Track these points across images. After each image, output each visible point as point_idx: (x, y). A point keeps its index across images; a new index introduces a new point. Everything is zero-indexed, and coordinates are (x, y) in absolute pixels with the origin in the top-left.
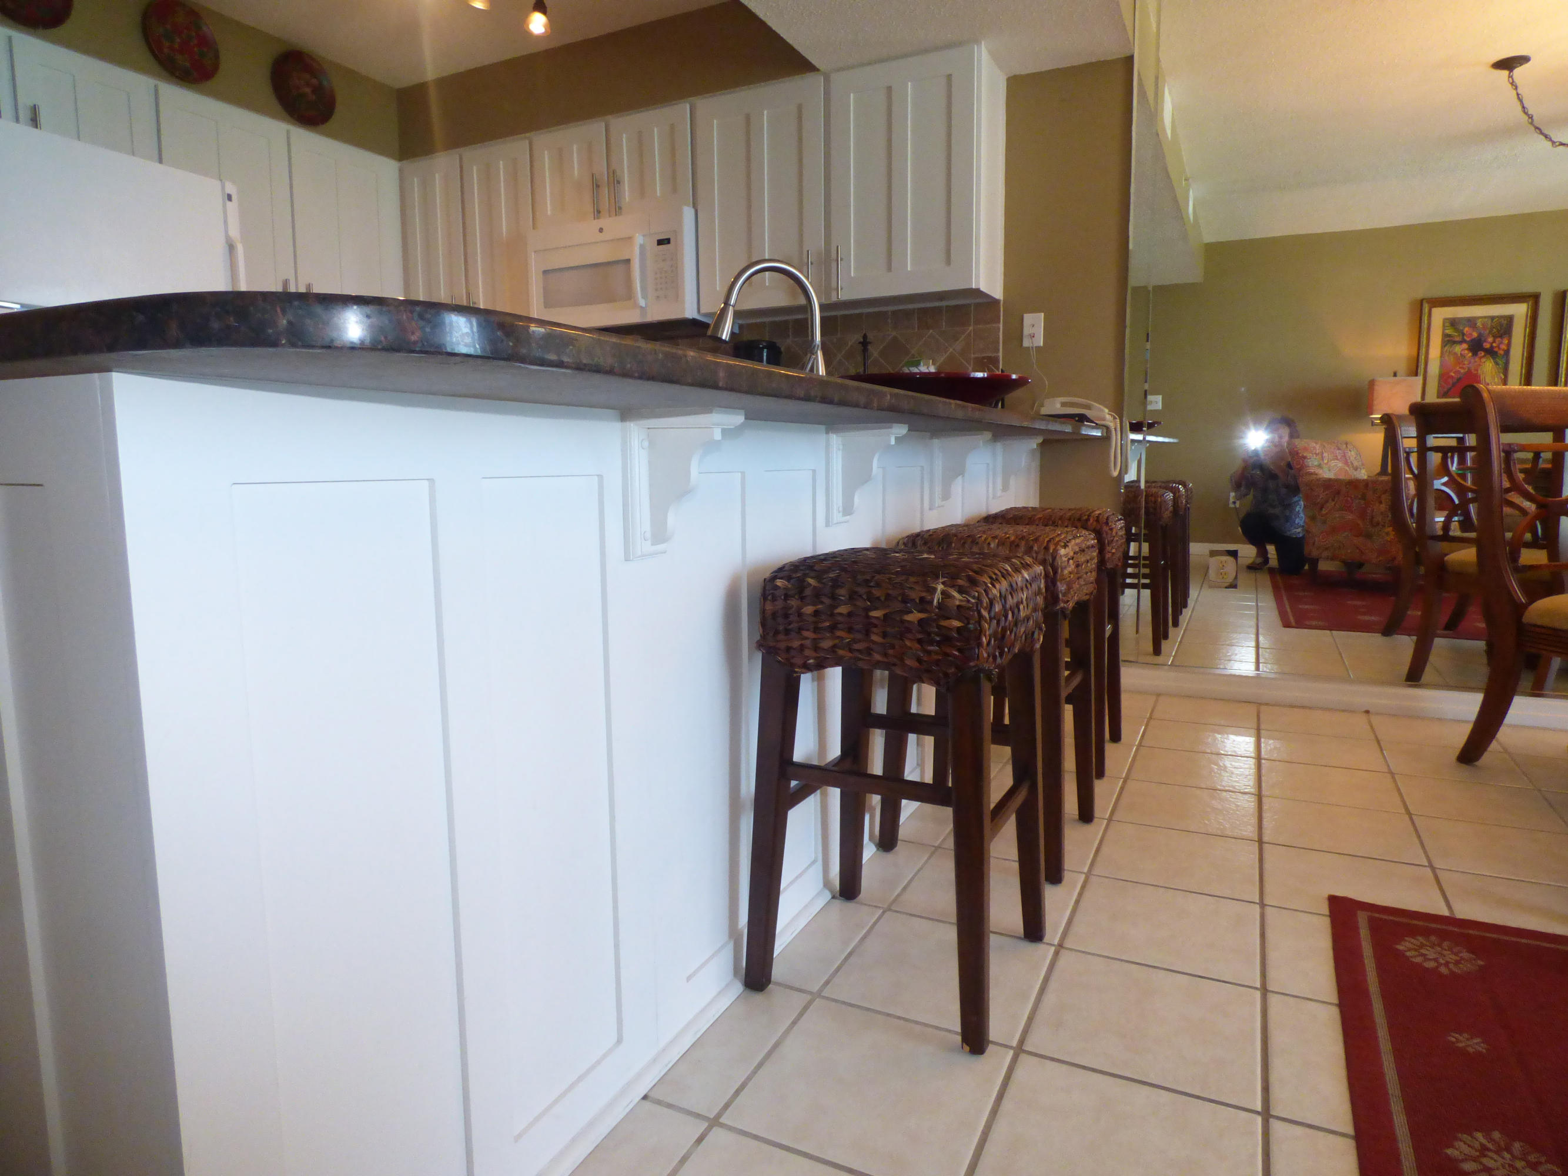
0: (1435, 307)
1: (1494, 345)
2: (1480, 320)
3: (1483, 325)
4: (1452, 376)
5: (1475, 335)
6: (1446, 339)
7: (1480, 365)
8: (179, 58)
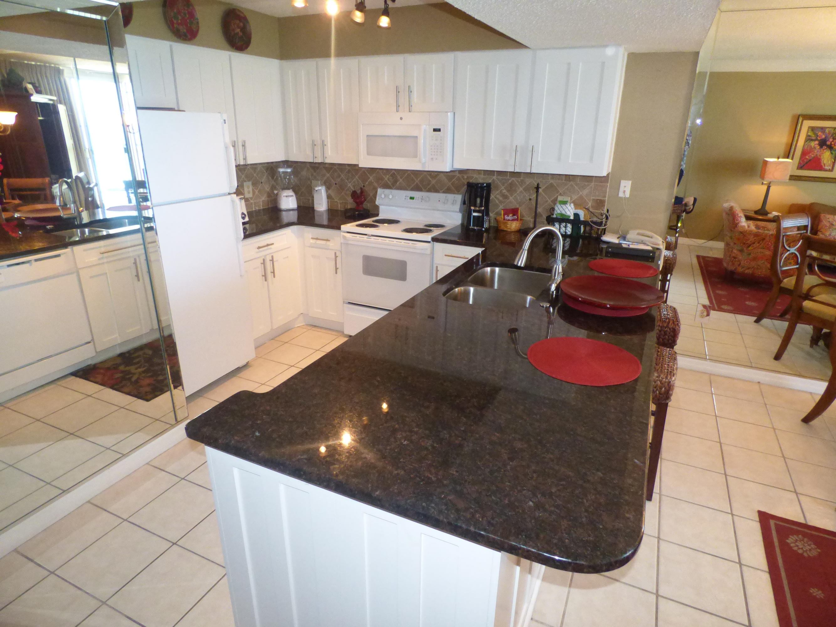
0: (806, 120)
1: (833, 143)
2: (828, 129)
3: (829, 132)
4: (807, 158)
5: (824, 137)
6: (808, 138)
7: (823, 153)
8: (181, 28)
